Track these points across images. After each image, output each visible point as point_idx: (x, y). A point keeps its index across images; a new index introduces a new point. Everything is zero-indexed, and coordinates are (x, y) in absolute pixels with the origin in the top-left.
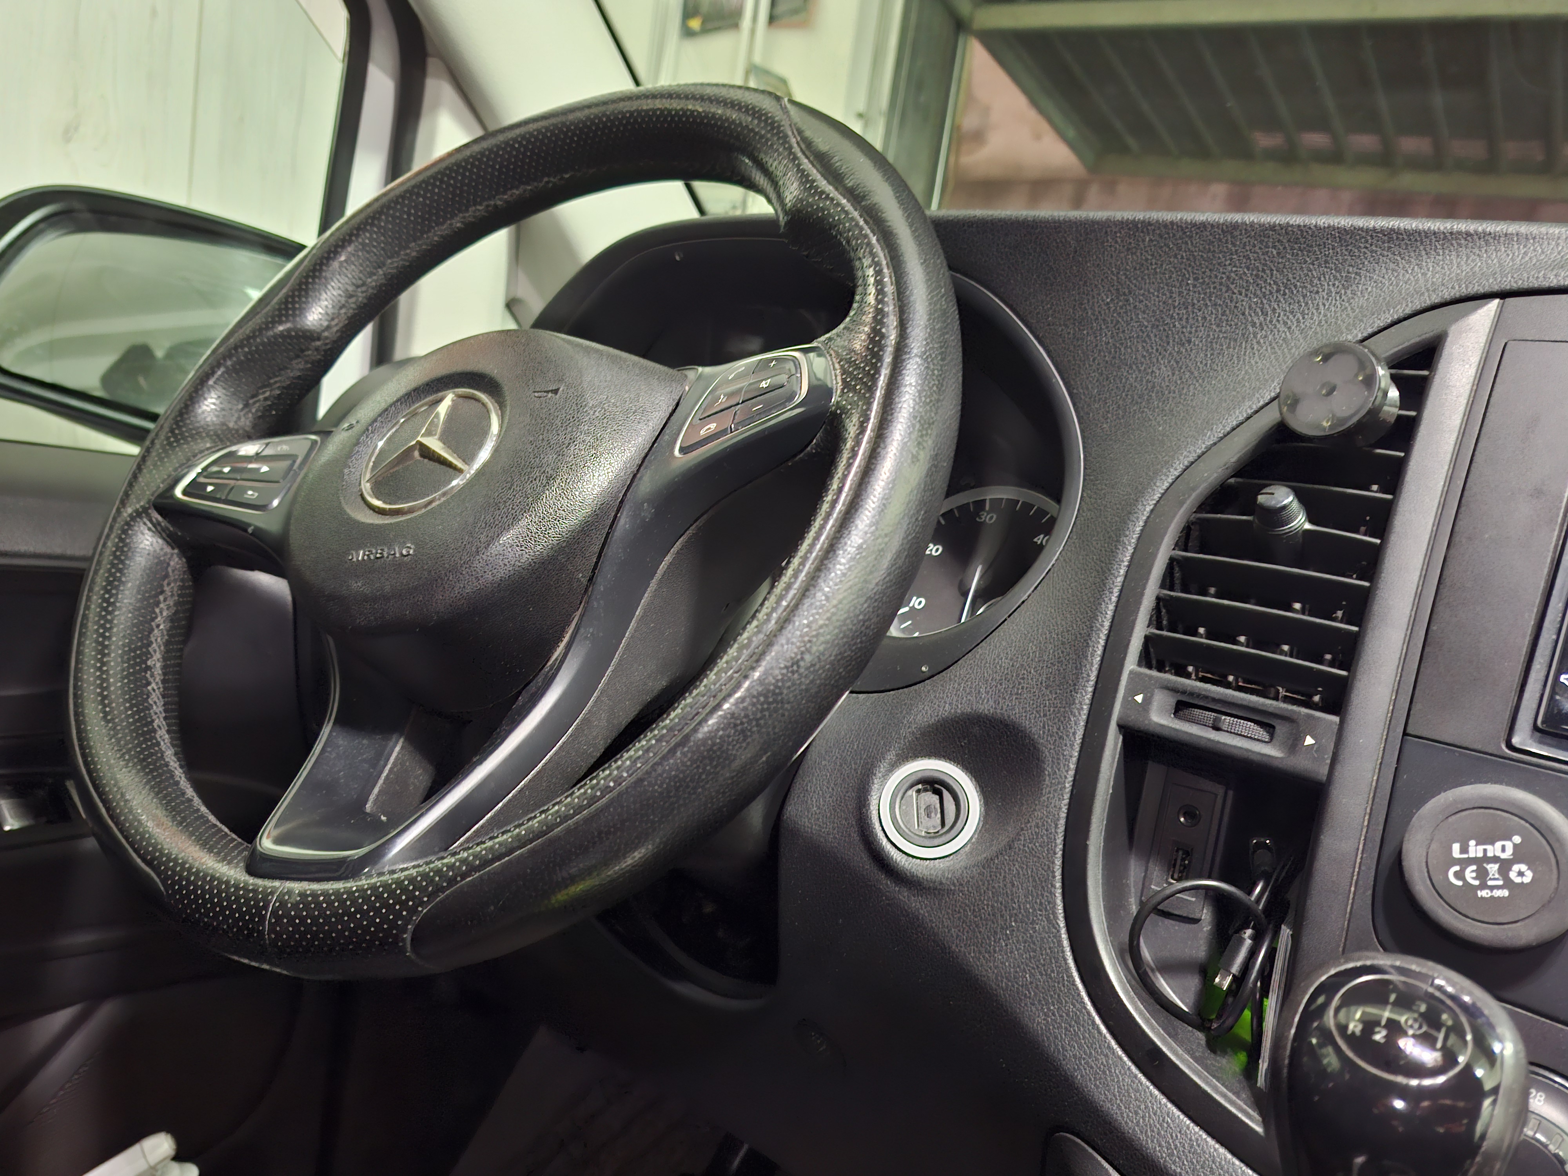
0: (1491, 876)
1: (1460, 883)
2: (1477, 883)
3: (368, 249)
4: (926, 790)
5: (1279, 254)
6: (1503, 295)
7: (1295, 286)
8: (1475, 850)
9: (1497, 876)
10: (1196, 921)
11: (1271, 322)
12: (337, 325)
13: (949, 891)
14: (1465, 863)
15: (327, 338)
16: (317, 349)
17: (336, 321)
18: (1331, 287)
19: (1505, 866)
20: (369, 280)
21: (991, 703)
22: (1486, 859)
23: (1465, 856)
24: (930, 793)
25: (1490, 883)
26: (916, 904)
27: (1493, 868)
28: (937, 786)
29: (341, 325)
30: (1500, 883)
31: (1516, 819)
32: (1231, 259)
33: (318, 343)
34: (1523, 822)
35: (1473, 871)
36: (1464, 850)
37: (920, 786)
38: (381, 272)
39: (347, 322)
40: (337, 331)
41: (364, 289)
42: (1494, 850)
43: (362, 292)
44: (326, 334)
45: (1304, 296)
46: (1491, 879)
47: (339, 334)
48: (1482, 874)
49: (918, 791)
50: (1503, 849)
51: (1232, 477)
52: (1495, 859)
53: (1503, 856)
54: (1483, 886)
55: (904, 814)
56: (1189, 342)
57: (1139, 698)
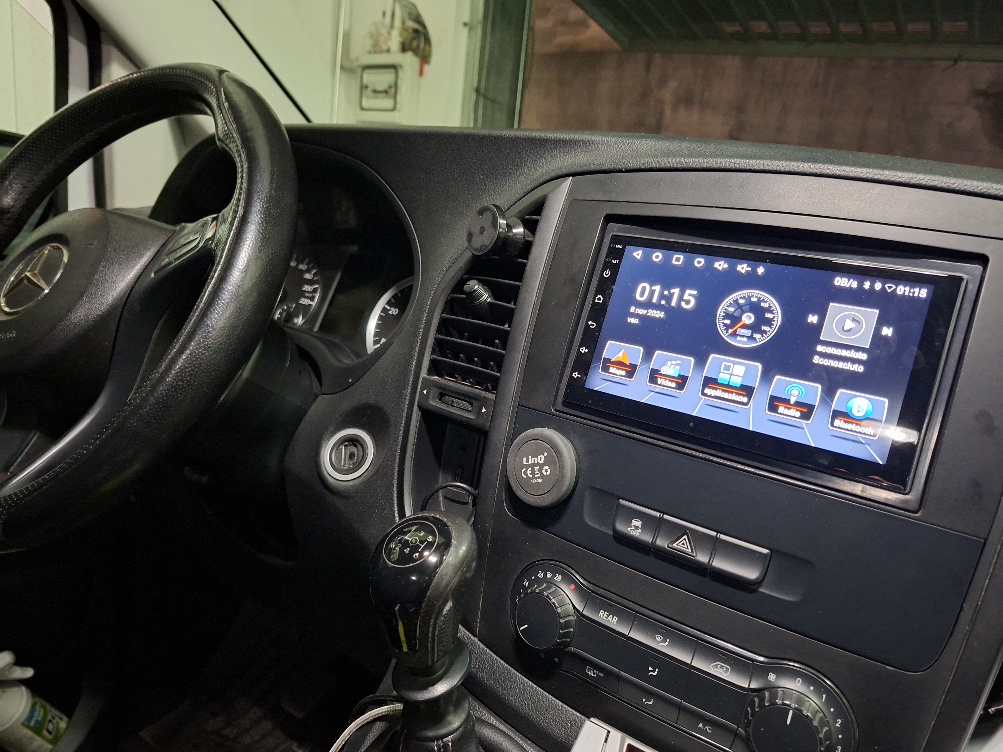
0: (536, 472)
1: (525, 477)
2: (531, 476)
3: (32, 160)
4: (350, 445)
5: (488, 151)
6: (573, 175)
7: (497, 169)
8: (531, 461)
9: (538, 472)
10: (466, 503)
11: (488, 189)
12: (19, 204)
13: (354, 497)
14: (528, 466)
15: (13, 212)
16: (9, 219)
17: (18, 202)
18: (511, 170)
19: (541, 466)
20: (35, 178)
21: (373, 398)
22: (535, 464)
23: (528, 463)
24: (352, 446)
25: (536, 476)
26: (339, 504)
27: (537, 468)
28: (355, 442)
29: (22, 204)
30: (539, 475)
31: (546, 444)
32: (469, 155)
33: (9, 215)
34: (548, 445)
35: (530, 471)
36: (527, 461)
37: (347, 443)
38: (42, 172)
39: (25, 202)
40: (19, 208)
41: (33, 183)
42: (537, 460)
43: (33, 185)
44: (13, 210)
45: (501, 175)
46: (536, 474)
47: (21, 209)
48: (533, 472)
49: (346, 446)
50: (540, 459)
51: (465, 275)
52: (538, 464)
53: (541, 462)
54: (534, 478)
55: (336, 458)
56: (457, 199)
57: (425, 392)
